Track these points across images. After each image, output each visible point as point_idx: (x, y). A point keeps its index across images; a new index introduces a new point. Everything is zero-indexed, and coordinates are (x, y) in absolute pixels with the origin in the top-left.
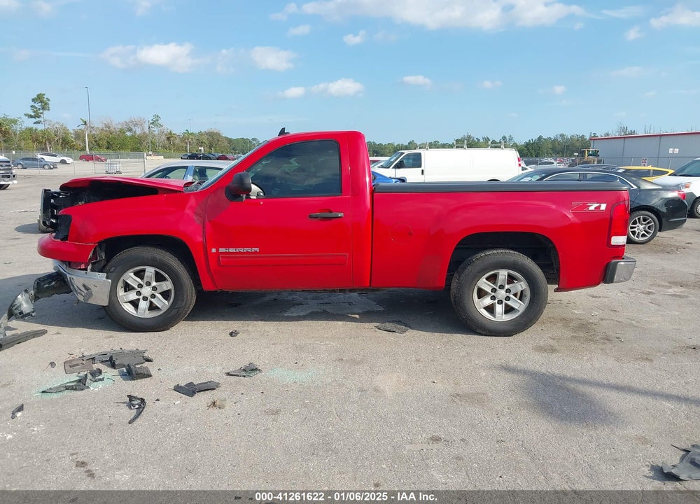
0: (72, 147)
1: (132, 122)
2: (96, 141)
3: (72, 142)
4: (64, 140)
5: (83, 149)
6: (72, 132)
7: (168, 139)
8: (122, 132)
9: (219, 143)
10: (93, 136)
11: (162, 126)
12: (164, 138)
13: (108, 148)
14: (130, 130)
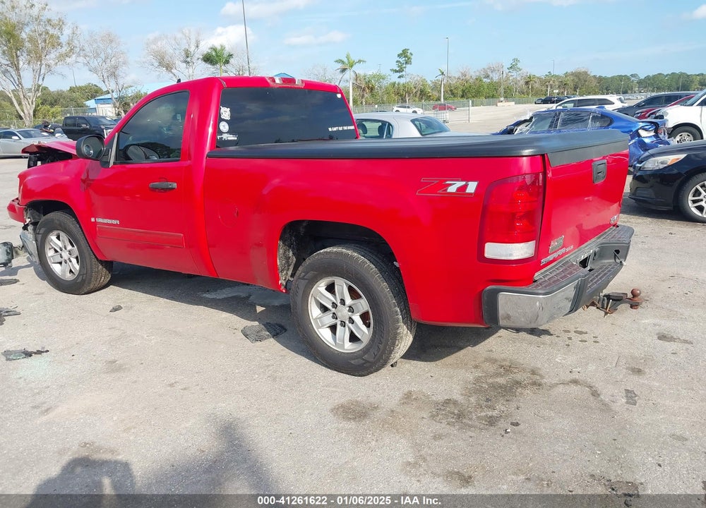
0: (429, 98)
1: (489, 68)
2: (451, 91)
3: (429, 93)
4: (422, 91)
5: (439, 99)
6: (430, 83)
7: (527, 83)
8: (479, 79)
9: (586, 83)
10: (450, 85)
11: (520, 70)
12: (522, 82)
13: (462, 96)
14: (487, 77)
